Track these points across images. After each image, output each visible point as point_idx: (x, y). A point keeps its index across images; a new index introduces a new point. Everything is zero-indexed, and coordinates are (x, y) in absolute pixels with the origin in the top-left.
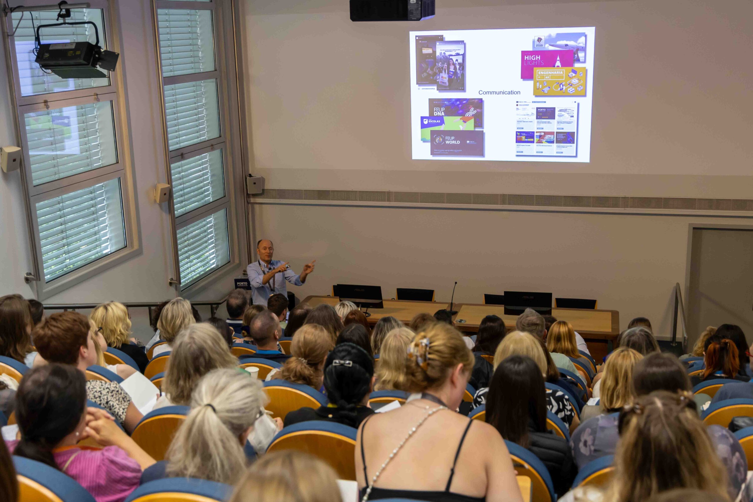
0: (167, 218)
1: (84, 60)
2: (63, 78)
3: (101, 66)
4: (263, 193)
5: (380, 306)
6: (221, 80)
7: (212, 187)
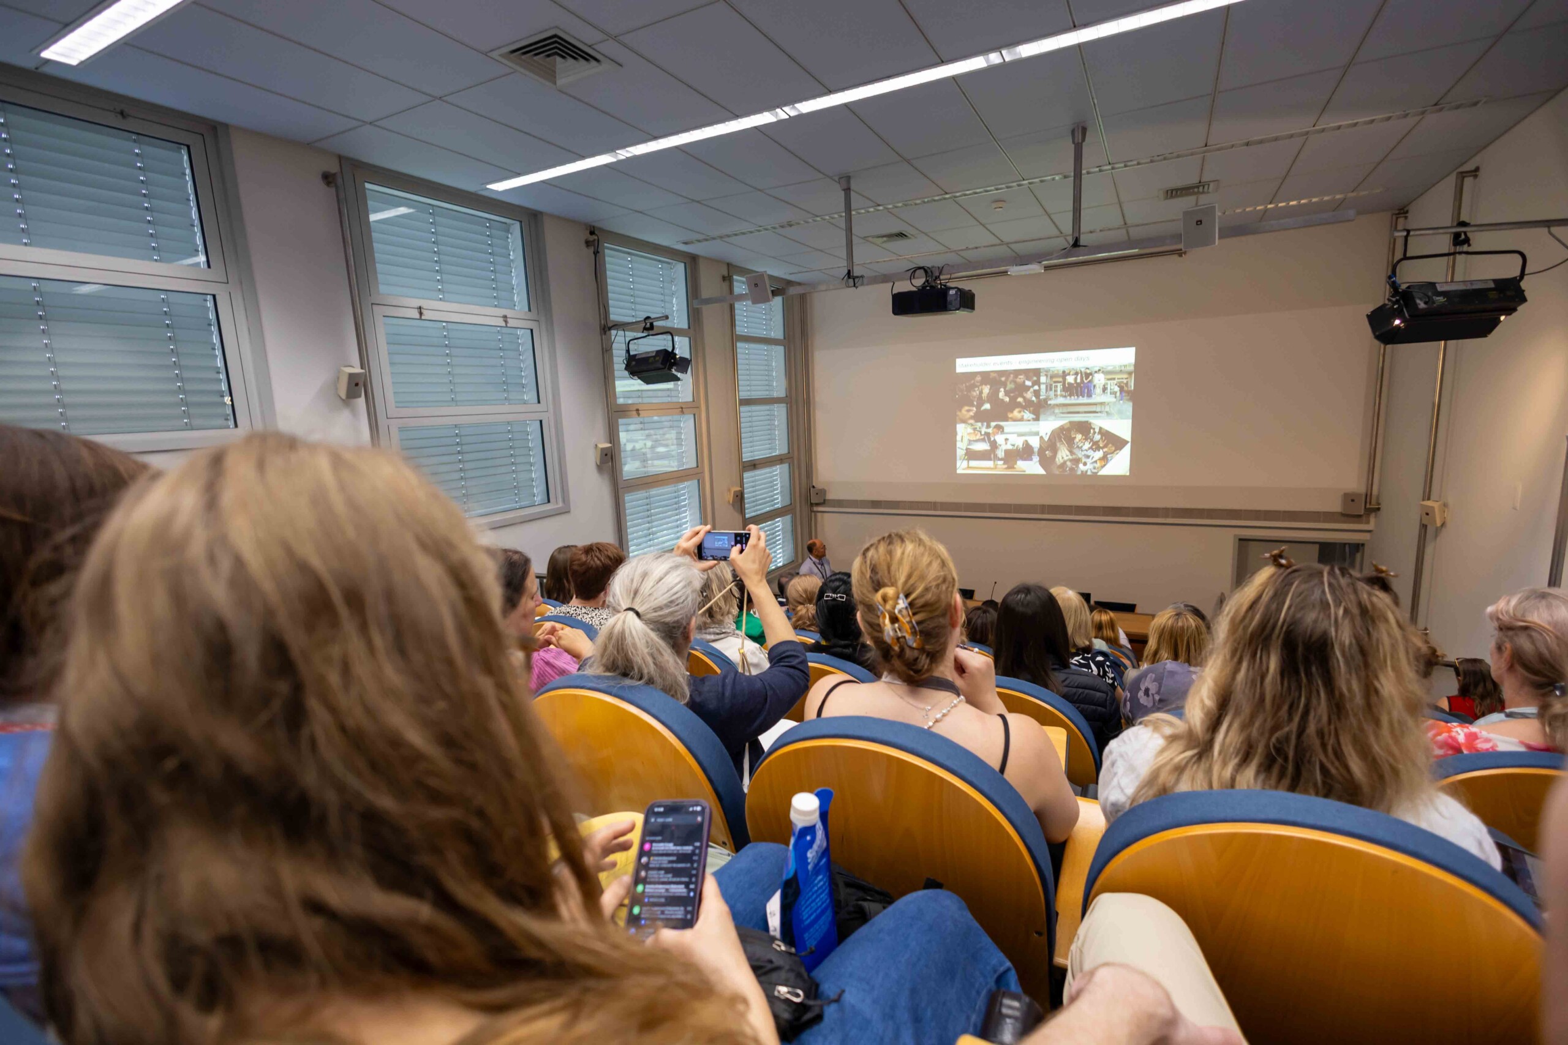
0: (738, 514)
1: (662, 364)
2: (648, 384)
3: (675, 370)
4: (823, 503)
6: (791, 406)
7: (782, 496)
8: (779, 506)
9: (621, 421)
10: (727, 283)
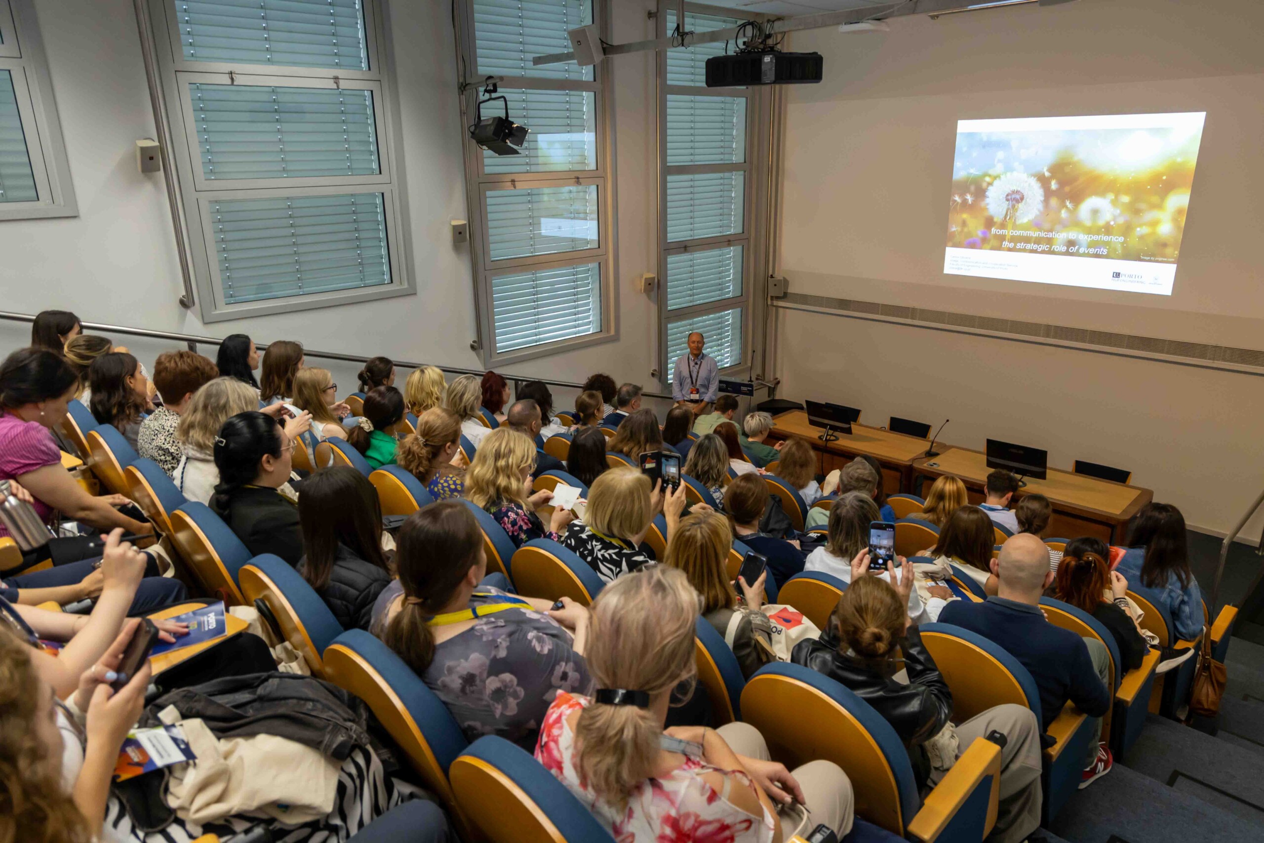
0: (654, 308)
2: (499, 154)
3: (511, 142)
4: (785, 296)
5: (848, 431)
6: (750, 173)
7: (733, 285)
8: (730, 295)
9: (489, 193)
10: (651, 23)
